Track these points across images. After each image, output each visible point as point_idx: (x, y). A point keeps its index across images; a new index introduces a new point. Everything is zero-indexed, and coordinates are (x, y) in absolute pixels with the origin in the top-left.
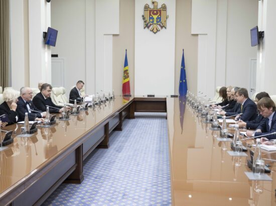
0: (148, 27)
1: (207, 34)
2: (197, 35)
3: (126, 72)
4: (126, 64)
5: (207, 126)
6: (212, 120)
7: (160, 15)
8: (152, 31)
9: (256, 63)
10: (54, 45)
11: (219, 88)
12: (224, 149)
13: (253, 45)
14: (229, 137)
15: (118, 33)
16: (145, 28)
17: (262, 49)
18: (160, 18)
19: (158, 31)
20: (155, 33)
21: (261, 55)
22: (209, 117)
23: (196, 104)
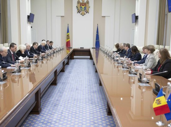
0: (80, 13)
1: (109, 16)
2: (105, 17)
3: (68, 36)
4: (68, 32)
5: (111, 60)
6: (114, 58)
7: (86, 6)
8: (82, 14)
9: (134, 31)
10: (32, 22)
11: (116, 44)
12: (119, 69)
13: (133, 22)
14: (121, 64)
15: (64, 15)
16: (78, 13)
17: (137, 24)
18: (86, 8)
19: (84, 14)
20: (83, 16)
21: (137, 27)
22: (112, 57)
23: (105, 51)
